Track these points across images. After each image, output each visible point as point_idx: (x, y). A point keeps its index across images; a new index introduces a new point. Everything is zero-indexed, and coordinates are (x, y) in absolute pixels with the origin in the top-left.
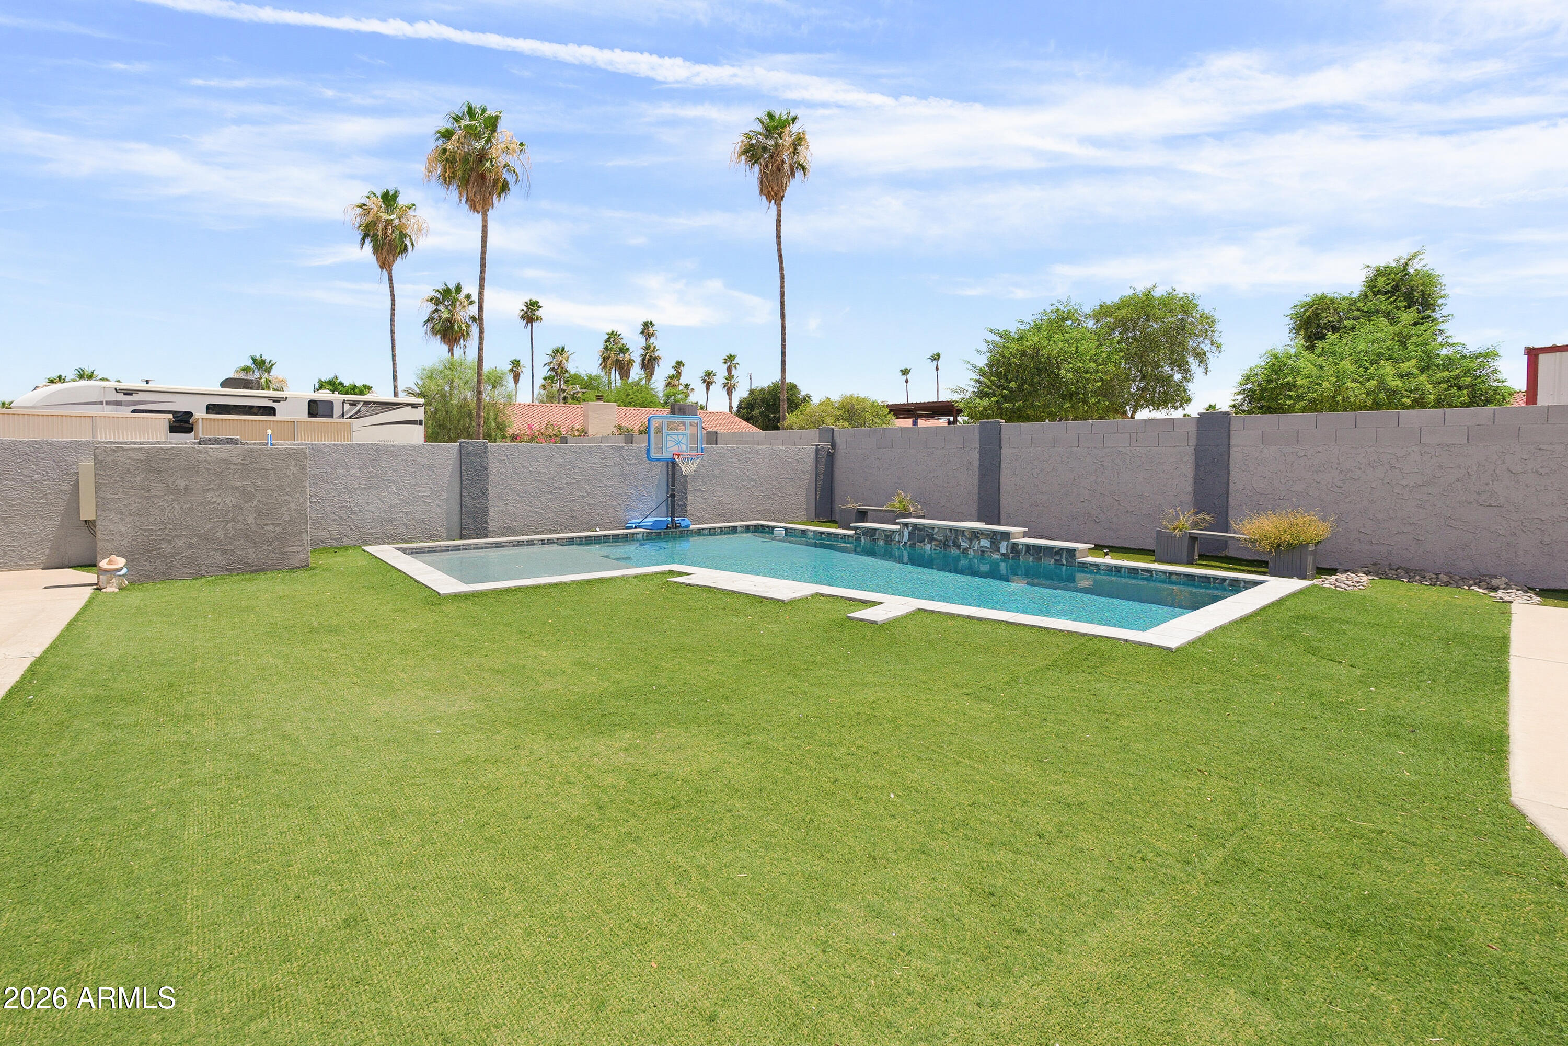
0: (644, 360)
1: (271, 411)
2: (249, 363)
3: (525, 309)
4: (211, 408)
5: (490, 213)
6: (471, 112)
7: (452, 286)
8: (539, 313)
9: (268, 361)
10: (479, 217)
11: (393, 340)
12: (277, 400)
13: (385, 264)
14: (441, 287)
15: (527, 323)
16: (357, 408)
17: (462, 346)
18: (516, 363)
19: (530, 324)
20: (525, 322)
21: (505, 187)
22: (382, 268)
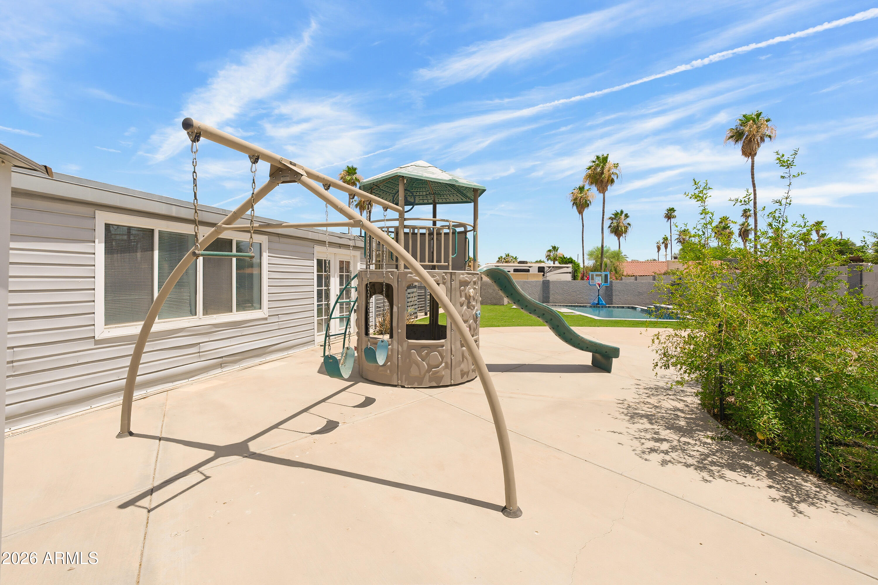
0: (740, 232)
1: (528, 271)
2: (551, 248)
3: (667, 212)
4: (516, 270)
5: (607, 193)
6: (598, 157)
7: (619, 212)
8: (675, 213)
9: (556, 247)
10: (602, 195)
11: (583, 240)
12: (530, 267)
13: (581, 212)
14: (614, 212)
15: (668, 219)
16: (550, 269)
17: (624, 236)
18: (665, 239)
19: (669, 220)
20: (667, 219)
21: (612, 181)
22: (579, 214)
